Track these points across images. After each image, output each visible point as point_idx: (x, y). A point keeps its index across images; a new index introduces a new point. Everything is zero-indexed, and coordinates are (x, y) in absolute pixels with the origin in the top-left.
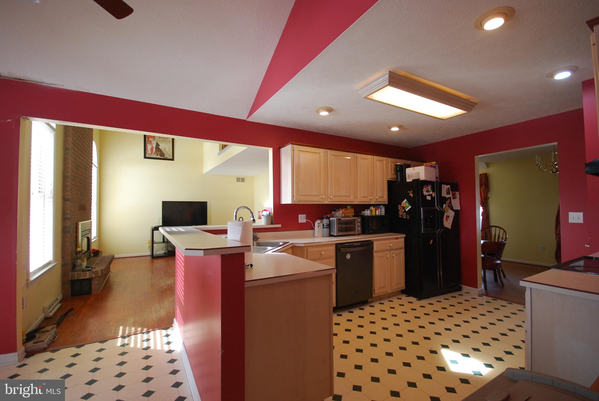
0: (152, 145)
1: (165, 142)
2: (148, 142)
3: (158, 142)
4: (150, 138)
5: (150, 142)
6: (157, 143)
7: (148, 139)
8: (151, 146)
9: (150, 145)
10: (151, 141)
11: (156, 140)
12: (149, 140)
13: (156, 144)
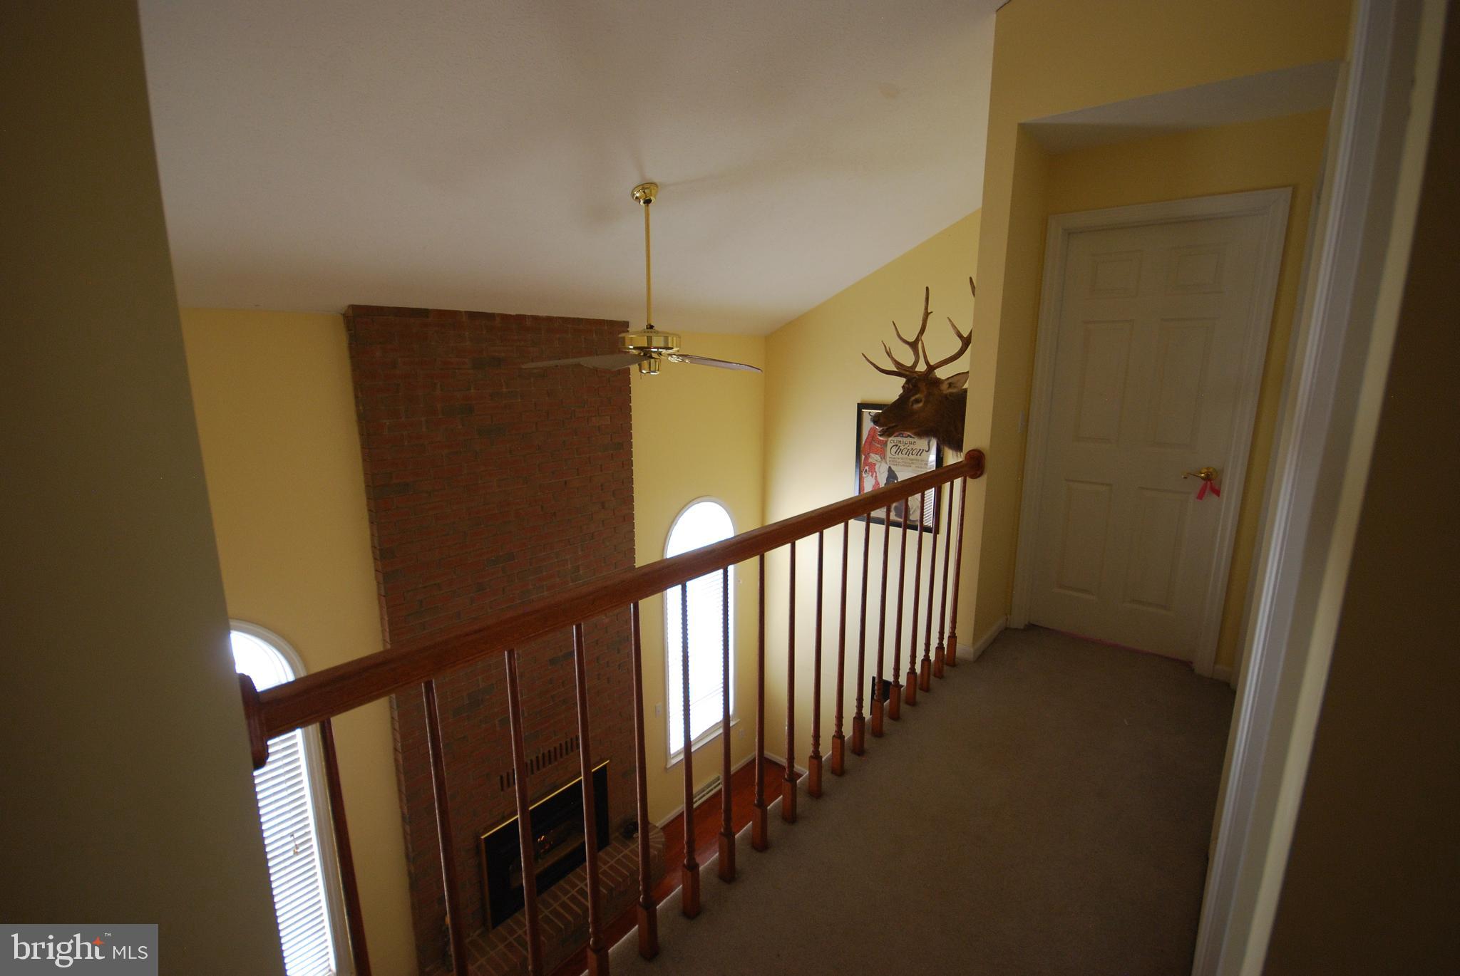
0: (876, 476)
1: (914, 466)
2: (867, 468)
3: (894, 468)
4: (872, 455)
5: (872, 466)
6: (890, 470)
7: (867, 458)
8: (873, 481)
9: (872, 476)
10: (875, 465)
11: (888, 459)
12: (870, 460)
13: (886, 475)
